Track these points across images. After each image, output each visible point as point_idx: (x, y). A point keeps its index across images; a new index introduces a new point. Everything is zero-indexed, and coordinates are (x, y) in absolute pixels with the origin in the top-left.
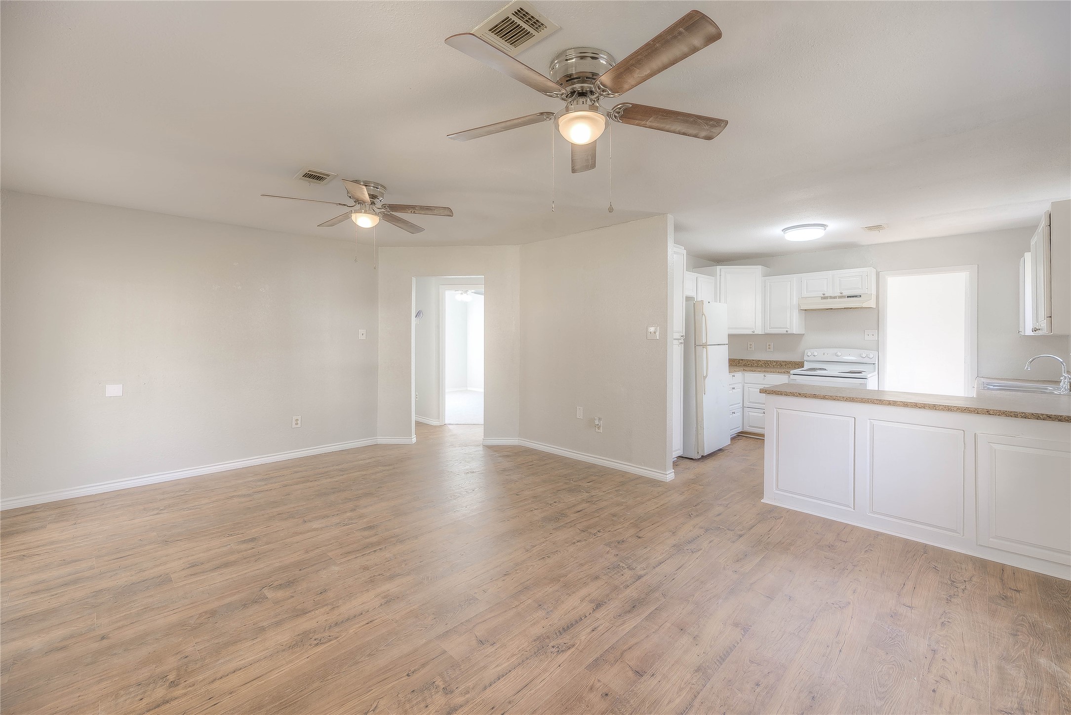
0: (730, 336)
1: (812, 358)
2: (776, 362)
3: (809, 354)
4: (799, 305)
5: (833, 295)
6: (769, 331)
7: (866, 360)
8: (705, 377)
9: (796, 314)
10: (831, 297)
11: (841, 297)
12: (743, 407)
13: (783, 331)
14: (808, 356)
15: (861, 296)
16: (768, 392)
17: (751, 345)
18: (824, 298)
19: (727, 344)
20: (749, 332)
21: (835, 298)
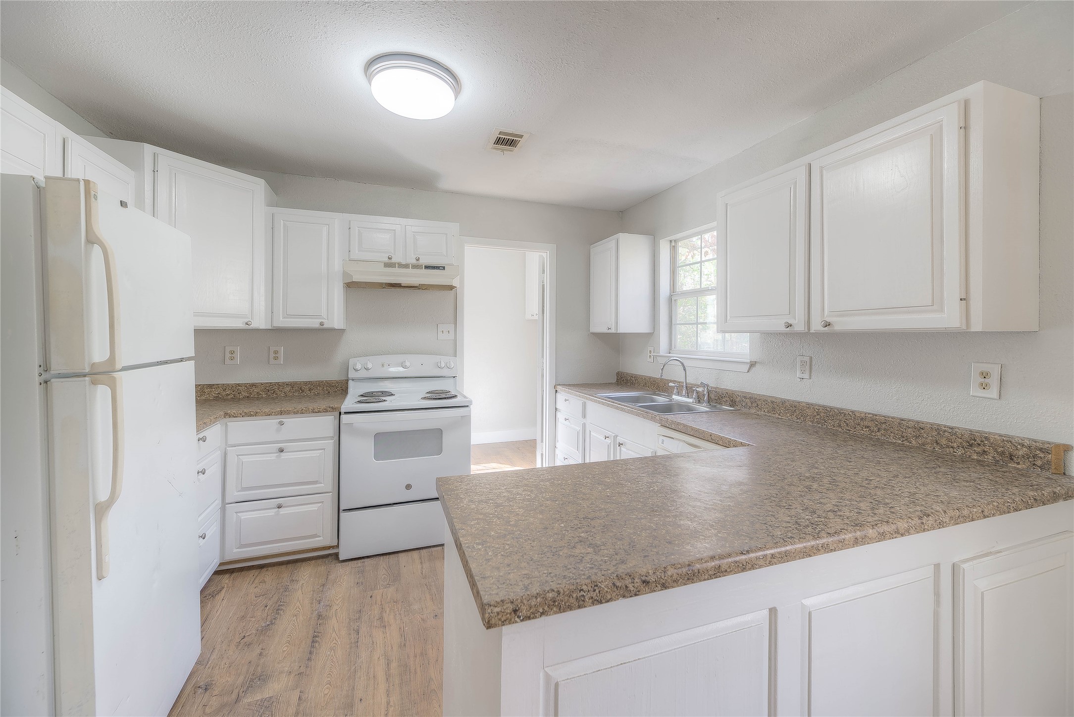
0: (199, 333)
1: (363, 374)
2: (292, 385)
3: (359, 366)
4: (345, 274)
5: (404, 262)
6: (282, 322)
7: (445, 372)
8: (101, 510)
9: (338, 293)
10: (401, 266)
11: (415, 267)
12: (224, 504)
13: (314, 323)
14: (356, 370)
15: (444, 268)
16: (524, 612)
17: (232, 352)
18: (389, 265)
19: (189, 359)
20: (239, 324)
21: (406, 266)
